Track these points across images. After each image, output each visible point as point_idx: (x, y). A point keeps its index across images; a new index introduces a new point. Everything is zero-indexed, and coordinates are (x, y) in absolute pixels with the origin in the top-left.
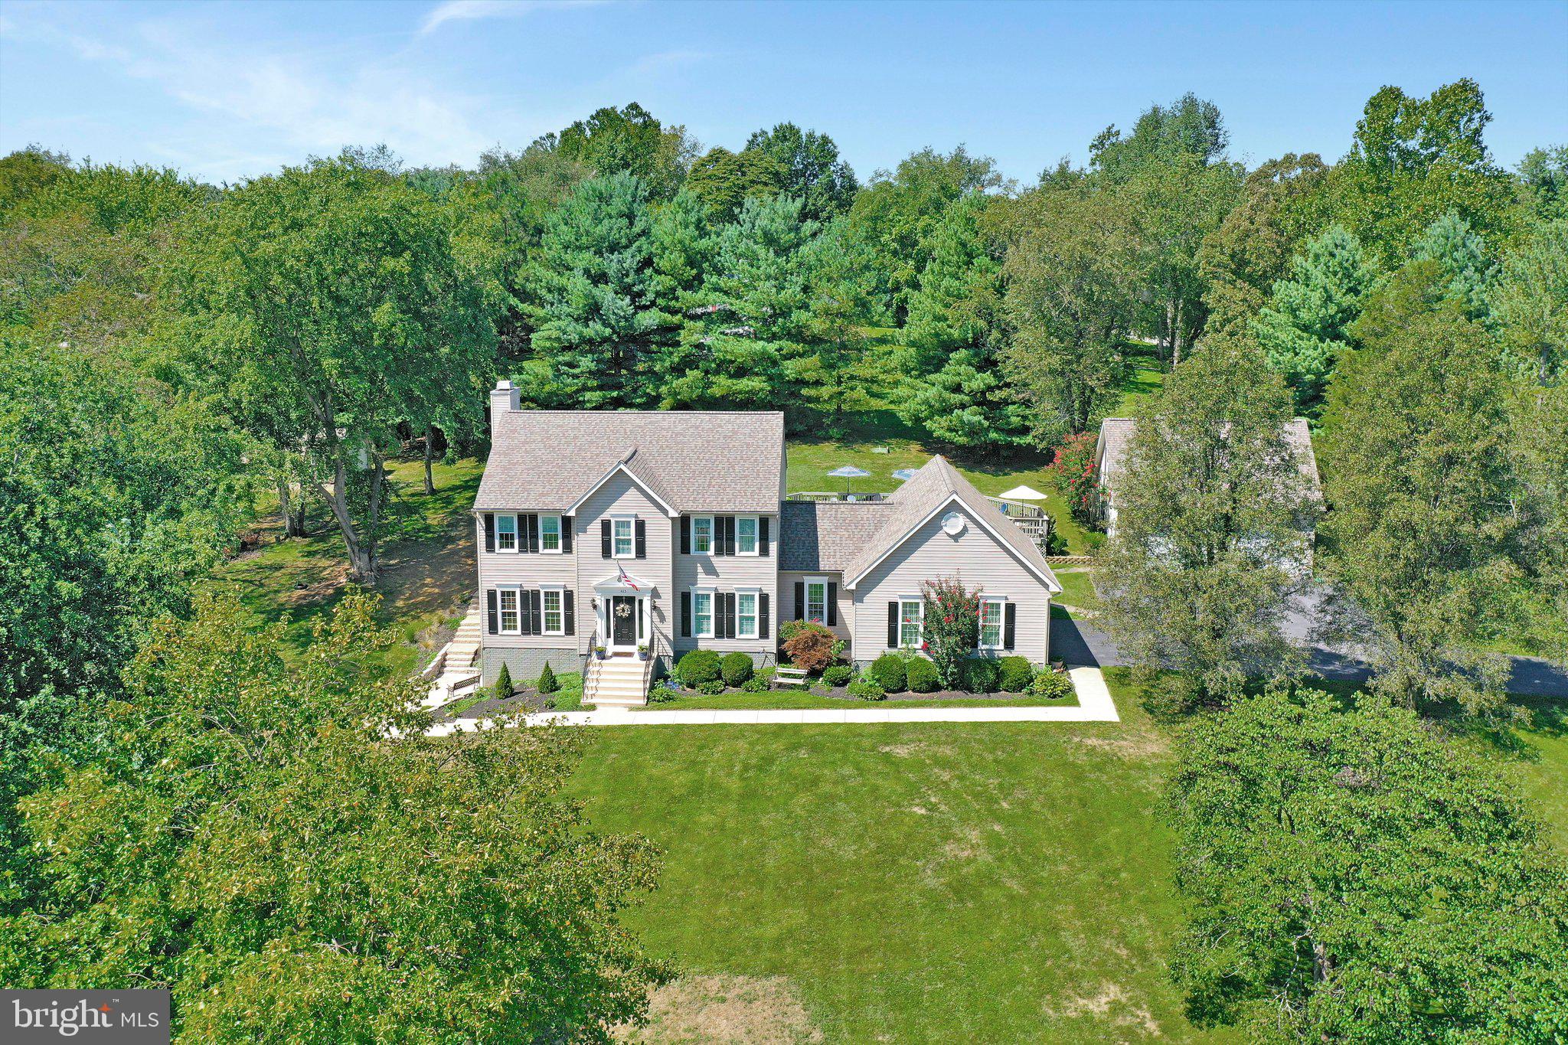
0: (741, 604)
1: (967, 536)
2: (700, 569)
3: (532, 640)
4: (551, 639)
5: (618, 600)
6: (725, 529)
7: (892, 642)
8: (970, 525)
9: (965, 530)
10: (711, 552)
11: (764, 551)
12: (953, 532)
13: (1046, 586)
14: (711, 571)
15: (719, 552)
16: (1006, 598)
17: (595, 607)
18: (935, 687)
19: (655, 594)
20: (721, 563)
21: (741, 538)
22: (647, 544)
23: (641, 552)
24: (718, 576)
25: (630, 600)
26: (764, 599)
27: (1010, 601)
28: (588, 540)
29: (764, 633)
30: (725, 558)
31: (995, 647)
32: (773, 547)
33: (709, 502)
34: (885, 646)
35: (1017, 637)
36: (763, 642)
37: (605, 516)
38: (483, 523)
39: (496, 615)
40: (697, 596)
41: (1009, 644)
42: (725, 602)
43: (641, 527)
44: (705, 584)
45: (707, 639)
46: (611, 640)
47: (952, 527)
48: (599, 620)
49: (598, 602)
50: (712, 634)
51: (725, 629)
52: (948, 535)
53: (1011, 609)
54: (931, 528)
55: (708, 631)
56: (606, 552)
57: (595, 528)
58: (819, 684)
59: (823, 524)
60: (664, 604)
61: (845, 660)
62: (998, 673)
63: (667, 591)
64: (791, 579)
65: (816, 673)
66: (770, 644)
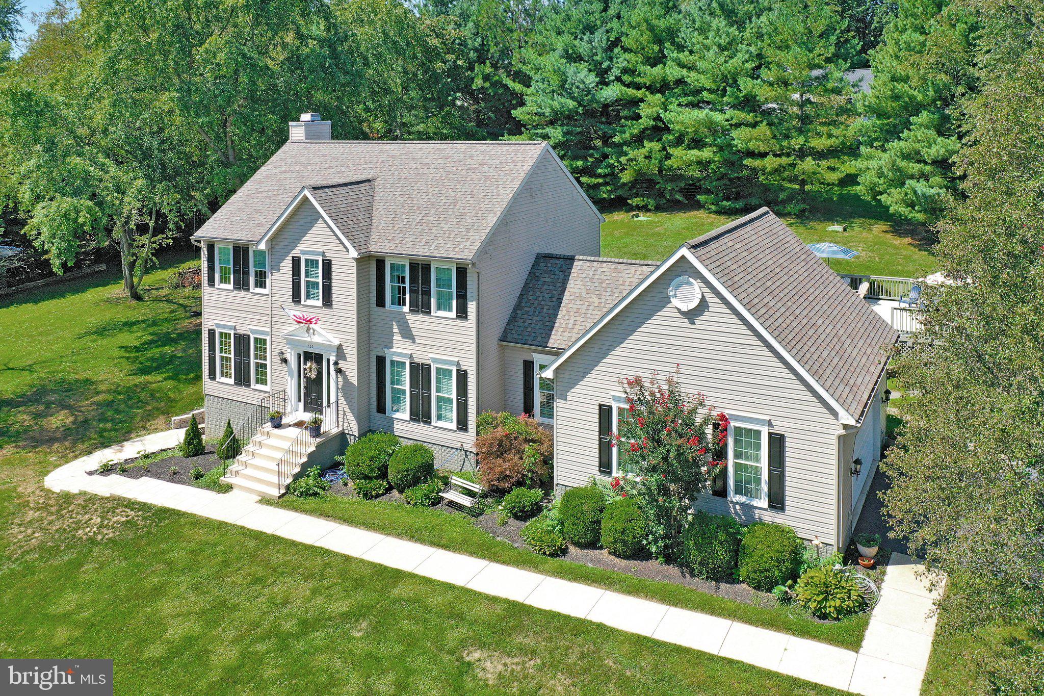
0: (438, 381)
1: (706, 316)
2: (396, 329)
3: (243, 393)
4: (259, 393)
5: (308, 356)
7: (605, 466)
8: (711, 298)
9: (703, 305)
10: (406, 309)
11: (462, 313)
12: (684, 308)
13: (835, 414)
14: (407, 334)
15: (415, 309)
16: (770, 424)
17: (285, 361)
19: (340, 351)
20: (416, 322)
21: (439, 293)
22: (335, 290)
23: (328, 301)
24: (414, 342)
25: (318, 358)
26: (462, 376)
27: (777, 430)
28: (280, 280)
29: (462, 425)
30: (421, 317)
31: (756, 503)
32: (472, 307)
34: (595, 470)
35: (789, 492)
36: (461, 435)
37: (296, 252)
38: (206, 253)
39: (214, 357)
40: (392, 362)
41: (773, 501)
42: (420, 375)
44: (400, 349)
45: (402, 421)
46: (301, 405)
47: (685, 299)
48: (289, 378)
49: (288, 356)
50: (407, 416)
51: (420, 412)
52: (679, 310)
53: (777, 443)
54: (654, 298)
55: (405, 411)
56: (296, 298)
57: (286, 267)
58: (498, 511)
59: (574, 286)
60: (351, 367)
61: (547, 484)
62: (737, 549)
63: (351, 352)
64: (519, 354)
65: (497, 492)
66: (469, 439)
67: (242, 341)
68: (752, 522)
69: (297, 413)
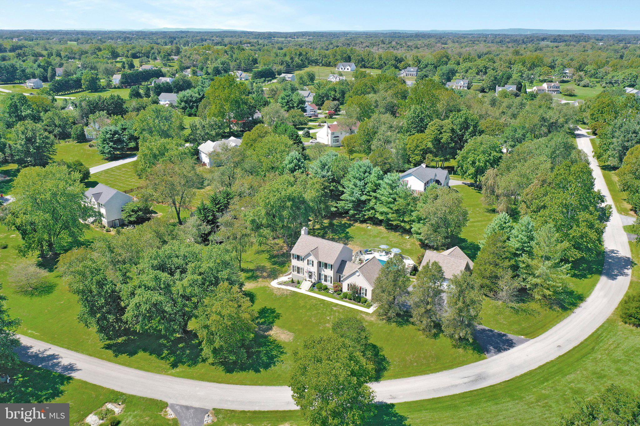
0: (328, 277)
2: (322, 270)
3: (298, 274)
4: (301, 275)
5: (309, 272)
6: (326, 265)
9: (359, 275)
10: (324, 268)
11: (331, 270)
13: (372, 287)
16: (365, 288)
18: (351, 299)
19: (314, 272)
20: (325, 270)
21: (328, 267)
23: (313, 265)
24: (325, 272)
25: (311, 272)
26: (331, 277)
28: (306, 261)
29: (331, 283)
31: (364, 295)
32: (333, 269)
33: (323, 260)
34: (347, 290)
37: (308, 258)
38: (292, 255)
39: (293, 269)
41: (366, 295)
42: (326, 276)
43: (313, 262)
44: (323, 273)
45: (323, 282)
48: (307, 274)
49: (306, 271)
51: (326, 280)
52: (357, 275)
53: (366, 290)
54: (354, 274)
55: (323, 280)
56: (308, 264)
57: (306, 260)
58: (336, 294)
59: (346, 266)
60: (316, 274)
61: (341, 291)
62: (360, 300)
63: (316, 272)
64: (339, 275)
65: (335, 292)
66: (332, 285)
67: (298, 268)
68: (363, 297)
69: (308, 279)
